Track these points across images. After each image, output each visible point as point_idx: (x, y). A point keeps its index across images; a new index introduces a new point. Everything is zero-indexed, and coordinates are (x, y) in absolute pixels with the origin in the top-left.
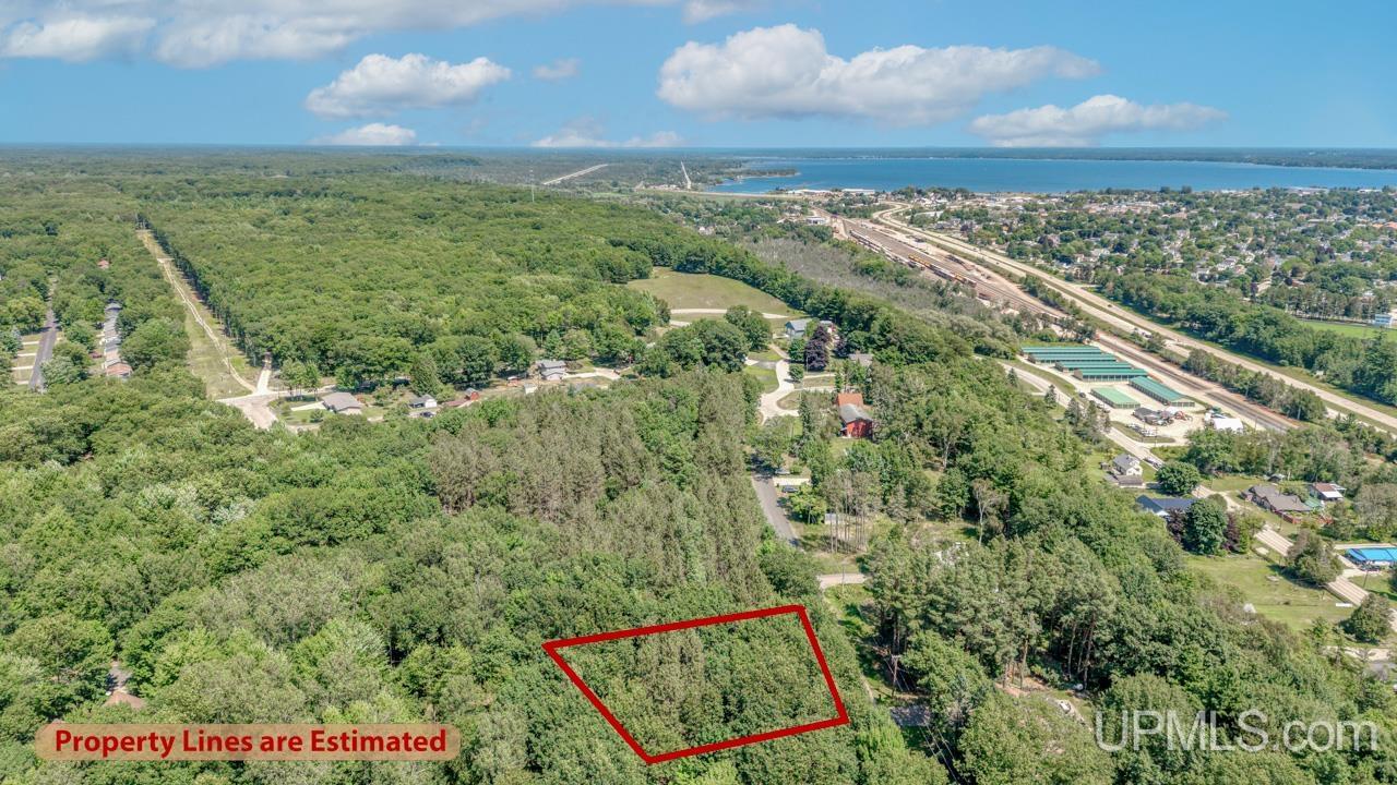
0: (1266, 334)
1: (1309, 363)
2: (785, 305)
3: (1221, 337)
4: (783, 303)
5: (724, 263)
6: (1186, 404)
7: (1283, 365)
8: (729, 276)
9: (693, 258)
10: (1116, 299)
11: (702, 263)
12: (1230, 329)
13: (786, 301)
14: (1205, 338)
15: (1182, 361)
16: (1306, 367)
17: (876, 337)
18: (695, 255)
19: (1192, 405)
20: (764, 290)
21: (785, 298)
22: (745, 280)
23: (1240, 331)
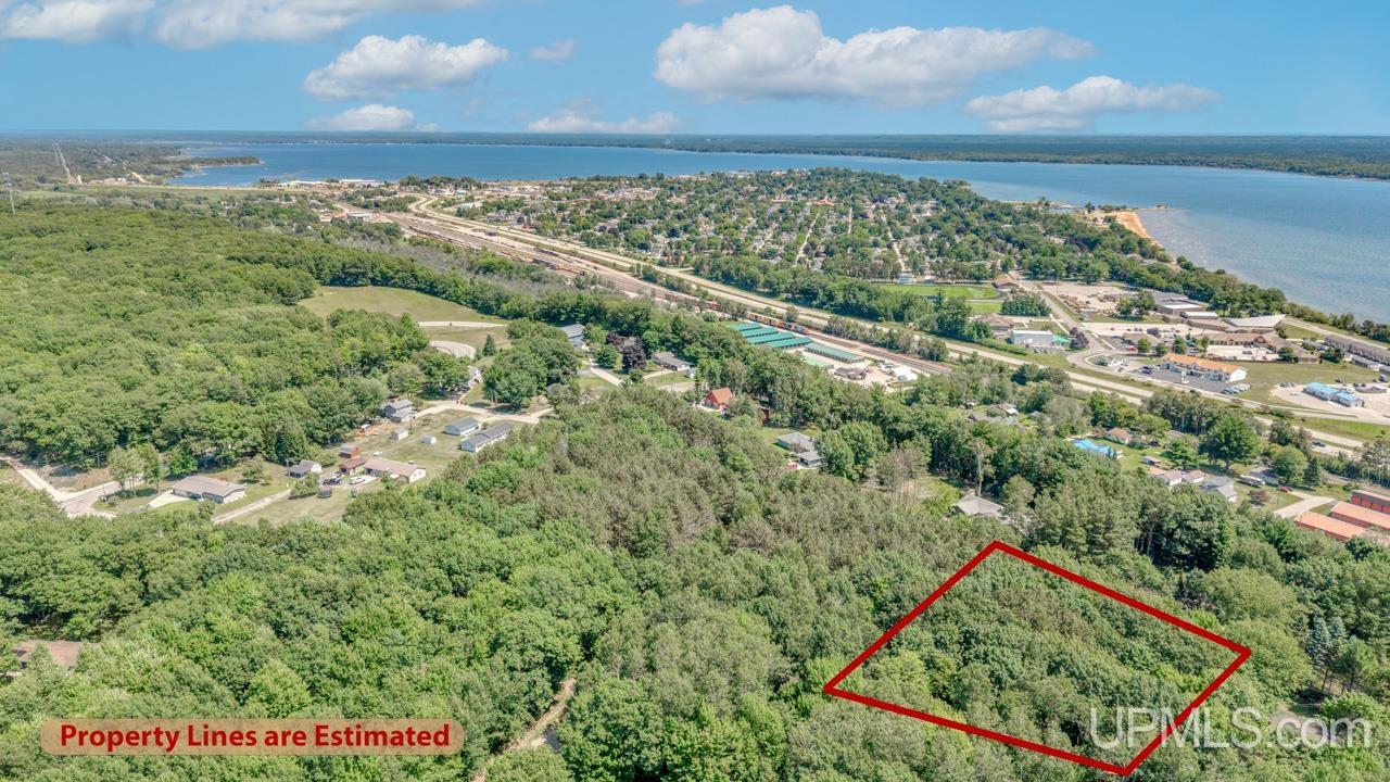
0: (862, 297)
1: (899, 317)
2: (474, 311)
3: (825, 304)
4: (469, 310)
5: (391, 273)
6: (860, 360)
7: (881, 321)
8: (400, 287)
9: (353, 270)
10: (717, 280)
11: (364, 274)
12: (831, 297)
13: (475, 308)
14: (811, 306)
15: (822, 328)
16: (896, 320)
17: (670, 336)
18: (355, 266)
19: (863, 360)
20: (446, 298)
21: (474, 305)
22: (418, 289)
23: (840, 299)
